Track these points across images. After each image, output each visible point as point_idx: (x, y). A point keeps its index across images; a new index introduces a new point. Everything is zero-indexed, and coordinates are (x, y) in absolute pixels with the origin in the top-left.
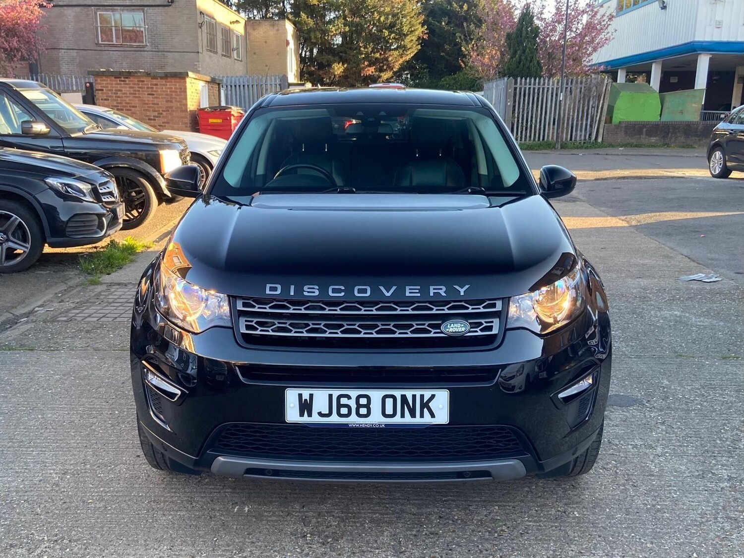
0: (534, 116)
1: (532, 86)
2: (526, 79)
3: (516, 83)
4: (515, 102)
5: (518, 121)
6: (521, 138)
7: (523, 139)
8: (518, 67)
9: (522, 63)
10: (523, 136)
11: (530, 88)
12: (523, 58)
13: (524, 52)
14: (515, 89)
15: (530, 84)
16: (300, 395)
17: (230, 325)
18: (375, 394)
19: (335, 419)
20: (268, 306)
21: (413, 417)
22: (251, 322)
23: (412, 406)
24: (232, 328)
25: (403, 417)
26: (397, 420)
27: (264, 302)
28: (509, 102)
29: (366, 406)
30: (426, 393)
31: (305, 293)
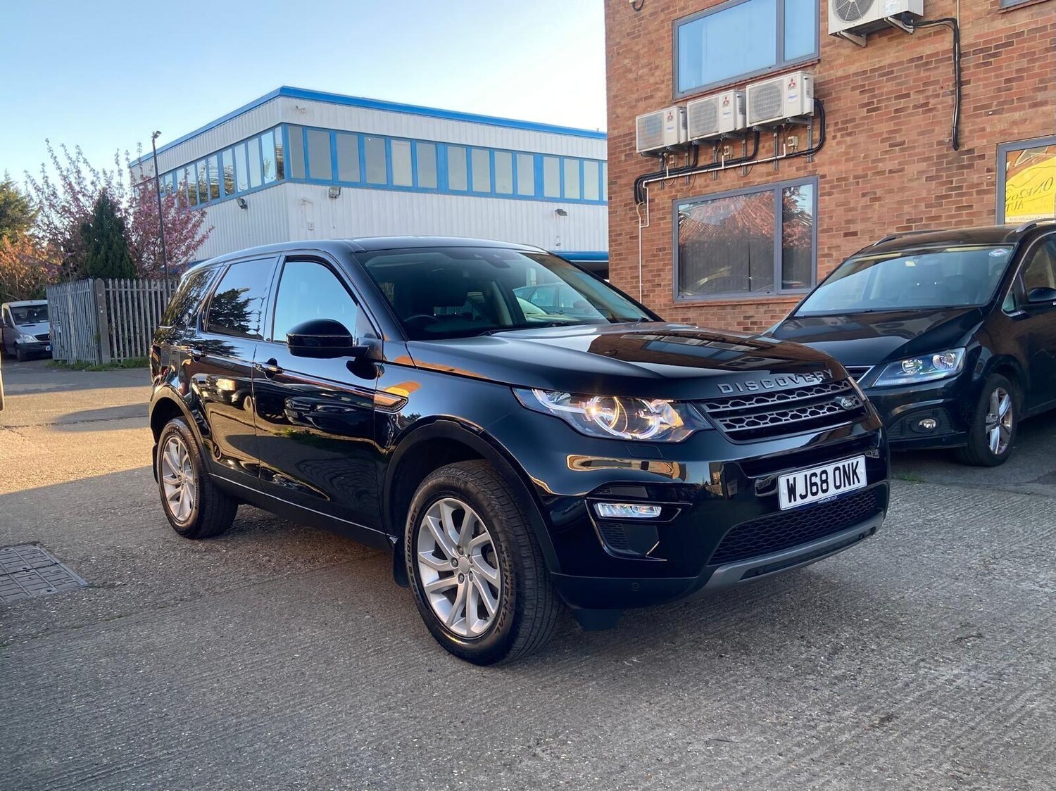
0: (137, 325)
1: (129, 290)
2: (119, 281)
3: (107, 285)
4: (109, 309)
5: (117, 332)
6: (125, 353)
7: (128, 355)
8: (105, 266)
9: (110, 261)
10: (127, 351)
11: (126, 292)
12: (110, 255)
13: (110, 248)
14: (108, 293)
15: (126, 287)
16: (788, 480)
17: (711, 427)
18: (830, 468)
19: (810, 499)
20: (729, 405)
21: (850, 485)
22: (726, 421)
23: (849, 475)
24: (715, 429)
25: (845, 486)
26: (843, 490)
27: (724, 401)
28: (101, 309)
29: (826, 481)
30: (854, 461)
31: (750, 388)
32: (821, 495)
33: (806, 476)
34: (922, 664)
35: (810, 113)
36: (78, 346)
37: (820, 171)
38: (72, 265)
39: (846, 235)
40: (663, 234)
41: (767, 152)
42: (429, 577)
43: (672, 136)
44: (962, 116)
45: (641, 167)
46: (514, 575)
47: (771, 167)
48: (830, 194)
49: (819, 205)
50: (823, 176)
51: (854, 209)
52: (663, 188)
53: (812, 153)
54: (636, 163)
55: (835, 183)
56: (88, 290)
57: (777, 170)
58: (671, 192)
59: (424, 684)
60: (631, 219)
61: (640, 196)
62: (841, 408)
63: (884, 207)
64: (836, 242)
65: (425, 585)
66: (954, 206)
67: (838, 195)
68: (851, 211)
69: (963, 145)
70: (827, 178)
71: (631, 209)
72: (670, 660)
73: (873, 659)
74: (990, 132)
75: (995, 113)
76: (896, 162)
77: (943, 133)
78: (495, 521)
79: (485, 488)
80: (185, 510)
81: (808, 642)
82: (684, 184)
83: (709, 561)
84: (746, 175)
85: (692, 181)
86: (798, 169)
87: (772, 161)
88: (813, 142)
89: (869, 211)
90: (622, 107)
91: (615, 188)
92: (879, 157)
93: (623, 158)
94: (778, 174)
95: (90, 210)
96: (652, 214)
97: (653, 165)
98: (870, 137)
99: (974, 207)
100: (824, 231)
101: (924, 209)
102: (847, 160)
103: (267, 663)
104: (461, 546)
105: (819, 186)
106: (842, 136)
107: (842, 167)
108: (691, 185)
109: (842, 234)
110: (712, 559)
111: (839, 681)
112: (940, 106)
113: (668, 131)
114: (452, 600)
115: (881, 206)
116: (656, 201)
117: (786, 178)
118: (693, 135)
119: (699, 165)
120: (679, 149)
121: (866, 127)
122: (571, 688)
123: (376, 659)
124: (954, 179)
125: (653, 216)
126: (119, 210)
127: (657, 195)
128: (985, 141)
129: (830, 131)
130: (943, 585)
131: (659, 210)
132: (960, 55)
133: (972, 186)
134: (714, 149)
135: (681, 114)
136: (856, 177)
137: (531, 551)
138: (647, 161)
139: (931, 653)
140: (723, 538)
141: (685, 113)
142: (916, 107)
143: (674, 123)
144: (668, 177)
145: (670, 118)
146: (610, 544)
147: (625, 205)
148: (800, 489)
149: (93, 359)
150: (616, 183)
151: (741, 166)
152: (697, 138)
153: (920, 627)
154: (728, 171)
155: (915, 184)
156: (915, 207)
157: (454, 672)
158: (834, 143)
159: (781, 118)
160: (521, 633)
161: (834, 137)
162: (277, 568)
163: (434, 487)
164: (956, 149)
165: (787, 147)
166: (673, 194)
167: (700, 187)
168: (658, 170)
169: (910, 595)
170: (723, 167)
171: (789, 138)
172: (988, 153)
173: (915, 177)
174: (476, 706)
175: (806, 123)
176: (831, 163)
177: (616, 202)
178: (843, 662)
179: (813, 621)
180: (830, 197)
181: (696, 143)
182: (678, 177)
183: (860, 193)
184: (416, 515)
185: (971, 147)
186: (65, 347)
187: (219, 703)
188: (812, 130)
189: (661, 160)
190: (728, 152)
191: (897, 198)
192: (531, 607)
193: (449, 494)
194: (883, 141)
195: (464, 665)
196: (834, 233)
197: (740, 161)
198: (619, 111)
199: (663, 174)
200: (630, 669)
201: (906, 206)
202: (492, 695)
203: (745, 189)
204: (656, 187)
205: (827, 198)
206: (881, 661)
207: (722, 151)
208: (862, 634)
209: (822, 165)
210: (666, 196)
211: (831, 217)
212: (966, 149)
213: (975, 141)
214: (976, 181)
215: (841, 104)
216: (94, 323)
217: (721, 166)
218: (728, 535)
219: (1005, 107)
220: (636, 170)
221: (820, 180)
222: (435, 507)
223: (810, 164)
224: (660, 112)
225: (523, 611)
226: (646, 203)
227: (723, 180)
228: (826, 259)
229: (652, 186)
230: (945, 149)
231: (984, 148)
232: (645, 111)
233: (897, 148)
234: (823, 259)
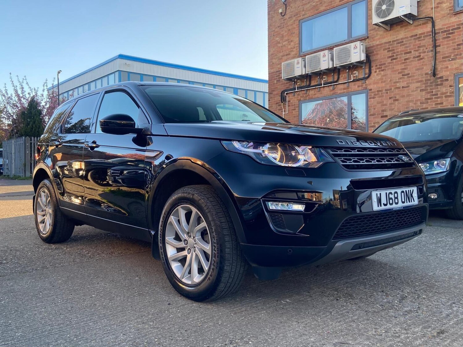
2: (37, 138)
3: (31, 140)
4: (31, 151)
8: (31, 131)
9: (34, 129)
12: (34, 126)
14: (31, 143)
16: (377, 194)
17: (333, 161)
18: (399, 191)
19: (389, 206)
20: (343, 151)
21: (409, 202)
22: (341, 159)
23: (409, 196)
24: (336, 162)
25: (407, 203)
26: (406, 204)
27: (340, 148)
28: (27, 151)
29: (397, 198)
30: (411, 189)
31: (354, 144)
32: (394, 206)
33: (386, 193)
34: (454, 305)
35: (364, 60)
36: (15, 168)
37: (369, 87)
38: (15, 131)
39: (382, 117)
40: (294, 117)
41: (344, 79)
42: (171, 252)
43: (299, 71)
44: (437, 61)
45: (284, 86)
46: (218, 245)
47: (346, 85)
48: (374, 98)
49: (369, 103)
50: (371, 90)
51: (386, 105)
52: (294, 96)
53: (365, 79)
54: (282, 84)
55: (376, 93)
56: (22, 142)
57: (348, 87)
58: (298, 97)
59: (165, 311)
60: (279, 110)
61: (283, 99)
62: (403, 161)
63: (400, 103)
64: (377, 120)
65: (169, 256)
66: (434, 103)
67: (378, 99)
68: (384, 106)
69: (438, 74)
70: (373, 91)
71: (279, 105)
72: (308, 301)
73: (426, 302)
74: (451, 68)
75: (453, 59)
76: (406, 83)
77: (428, 69)
78: (209, 214)
79: (204, 197)
80: (46, 228)
81: (386, 294)
82: (304, 94)
83: (332, 238)
84: (334, 89)
85: (308, 92)
86: (358, 86)
87: (346, 83)
88: (365, 74)
89: (393, 106)
90: (275, 59)
91: (271, 96)
92: (397, 81)
93: (276, 82)
94: (349, 89)
95: (26, 105)
96: (289, 107)
97: (289, 85)
98: (392, 71)
99: (444, 103)
100: (371, 115)
101: (420, 105)
102: (382, 82)
103: (76, 299)
104: (190, 232)
105: (369, 95)
106: (379, 71)
107: (380, 85)
108: (308, 94)
109: (380, 117)
110: (334, 237)
111: (408, 313)
112: (426, 57)
113: (297, 69)
114: (183, 265)
115: (399, 103)
116: (291, 101)
117: (353, 91)
118: (309, 71)
119: (312, 85)
120: (302, 77)
121: (390, 67)
122: (251, 314)
123: (139, 298)
124: (434, 91)
125: (290, 109)
126: (40, 106)
127: (292, 99)
128: (448, 73)
129: (373, 68)
130: (455, 269)
131: (292, 105)
132: (435, 34)
133: (443, 94)
134: (318, 77)
135: (303, 62)
136: (386, 90)
137: (229, 231)
138: (287, 83)
139: (458, 299)
140: (340, 225)
141: (305, 61)
142: (414, 57)
143: (300, 65)
144: (296, 90)
145: (298, 63)
146: (275, 225)
147: (277, 104)
148: (384, 201)
149: (22, 175)
150: (272, 93)
151: (331, 85)
152: (310, 72)
153: (447, 287)
154: (325, 88)
155: (415, 93)
156: (415, 104)
157: (183, 305)
158: (375, 74)
159: (350, 62)
160: (222, 280)
161: (376, 72)
162: (92, 256)
163: (176, 199)
164: (434, 77)
165: (353, 76)
166: (299, 98)
167: (312, 95)
168: (292, 87)
169: (438, 272)
170: (323, 86)
171: (354, 72)
172: (450, 78)
173: (415, 90)
174: (194, 322)
175: (362, 65)
176: (374, 84)
177: (272, 102)
178: (408, 304)
179: (387, 284)
180: (374, 99)
181: (310, 74)
182: (301, 91)
183: (388, 97)
184: (165, 216)
185: (441, 75)
186: (9, 169)
187: (42, 319)
188: (365, 68)
189: (293, 83)
190: (325, 79)
191: (406, 100)
192: (229, 265)
193: (183, 202)
194: (399, 73)
195: (189, 302)
196: (376, 116)
197: (331, 83)
198: (274, 61)
199: (295, 89)
200: (285, 305)
201: (410, 103)
202: (205, 317)
203: (333, 96)
204: (291, 95)
205: (372, 100)
206: (430, 304)
207: (322, 78)
208: (416, 291)
209: (370, 84)
210: (296, 99)
211: (375, 109)
212: (439, 76)
213: (444, 73)
214: (444, 91)
215: (379, 56)
216: (24, 157)
217: (322, 85)
218: (343, 223)
219: (457, 57)
220: (281, 88)
221: (369, 92)
222: (176, 210)
223: (364, 84)
224: (293, 60)
225: (224, 266)
226: (286, 102)
227: (323, 92)
228: (373, 128)
229: (289, 95)
230: (429, 77)
231: (448, 76)
232: (286, 60)
233: (406, 76)
234: (371, 128)
